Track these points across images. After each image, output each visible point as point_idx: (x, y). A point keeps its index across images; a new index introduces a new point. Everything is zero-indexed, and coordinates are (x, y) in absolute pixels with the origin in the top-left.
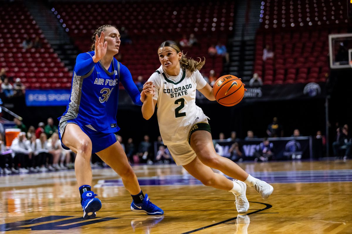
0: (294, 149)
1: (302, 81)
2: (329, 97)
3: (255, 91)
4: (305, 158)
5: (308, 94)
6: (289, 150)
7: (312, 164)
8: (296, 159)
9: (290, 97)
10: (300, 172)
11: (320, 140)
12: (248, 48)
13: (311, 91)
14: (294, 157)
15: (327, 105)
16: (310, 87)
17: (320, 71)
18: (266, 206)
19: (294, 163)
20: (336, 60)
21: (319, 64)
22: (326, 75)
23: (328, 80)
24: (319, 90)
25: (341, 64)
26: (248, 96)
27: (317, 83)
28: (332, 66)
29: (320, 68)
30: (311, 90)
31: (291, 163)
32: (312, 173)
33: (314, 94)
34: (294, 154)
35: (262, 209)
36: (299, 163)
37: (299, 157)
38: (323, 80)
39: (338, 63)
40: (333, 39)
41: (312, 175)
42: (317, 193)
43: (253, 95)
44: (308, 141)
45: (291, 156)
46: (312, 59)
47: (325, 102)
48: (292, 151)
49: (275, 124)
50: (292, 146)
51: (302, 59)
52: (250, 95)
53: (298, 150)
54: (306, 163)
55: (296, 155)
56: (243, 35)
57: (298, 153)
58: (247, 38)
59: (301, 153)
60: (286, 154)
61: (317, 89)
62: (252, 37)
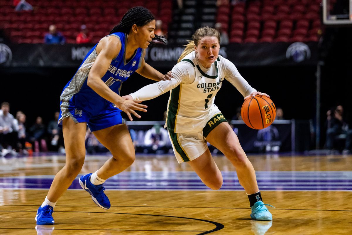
0: (269, 137)
1: (284, 39)
2: (321, 63)
4: (284, 151)
5: (292, 58)
6: (262, 139)
7: (294, 160)
8: (272, 152)
9: (266, 62)
13: (297, 54)
14: (268, 148)
15: (318, 74)
16: (296, 47)
17: (311, 27)
19: (268, 157)
20: (332, 12)
21: (309, 16)
22: (319, 32)
23: (321, 40)
24: (309, 53)
25: (338, 19)
27: (305, 43)
28: (326, 21)
29: (311, 21)
30: (296, 52)
31: (265, 158)
33: (301, 58)
34: (269, 144)
36: (276, 157)
37: (276, 149)
38: (315, 39)
39: (334, 17)
44: (289, 126)
45: (265, 147)
46: (300, 8)
47: (316, 71)
48: (266, 140)
50: (266, 133)
51: (285, 8)
53: (274, 139)
54: (286, 159)
55: (272, 146)
57: (274, 143)
59: (279, 143)
60: (258, 144)
61: (305, 52)
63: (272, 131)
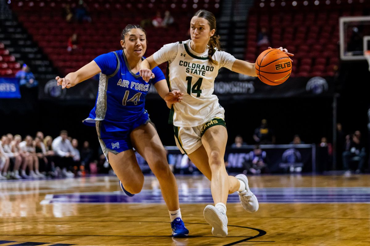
0: (293, 159)
1: (305, 74)
2: (337, 95)
3: (245, 86)
4: (306, 171)
5: (312, 91)
6: (286, 161)
7: (315, 179)
8: (295, 173)
9: (289, 94)
10: (300, 189)
11: (325, 148)
12: (238, 31)
13: (316, 88)
14: (292, 169)
15: (335, 105)
16: (315, 82)
17: (328, 63)
18: (258, 233)
19: (292, 177)
20: (348, 49)
21: (326, 54)
22: (335, 67)
23: (337, 75)
24: (326, 86)
25: (354, 55)
26: (237, 91)
27: (323, 77)
28: (343, 57)
29: (328, 59)
30: (315, 86)
31: (289, 178)
32: (314, 190)
33: (319, 91)
34: (292, 166)
35: (253, 236)
36: (299, 178)
37: (299, 169)
38: (331, 73)
39: (350, 54)
40: (345, 23)
41: (314, 193)
42: (321, 217)
43: (243, 91)
44: (310, 150)
45: (289, 168)
46: (318, 47)
47: (332, 102)
48: (290, 162)
49: (264, 128)
50: (290, 156)
51: (305, 47)
52: (240, 91)
53: (297, 161)
54: (307, 178)
55: (295, 167)
56: (232, 15)
57: (297, 165)
58: (236, 19)
59: (301, 164)
60: (283, 165)
61: (323, 86)
62: (244, 18)
63: (295, 154)
